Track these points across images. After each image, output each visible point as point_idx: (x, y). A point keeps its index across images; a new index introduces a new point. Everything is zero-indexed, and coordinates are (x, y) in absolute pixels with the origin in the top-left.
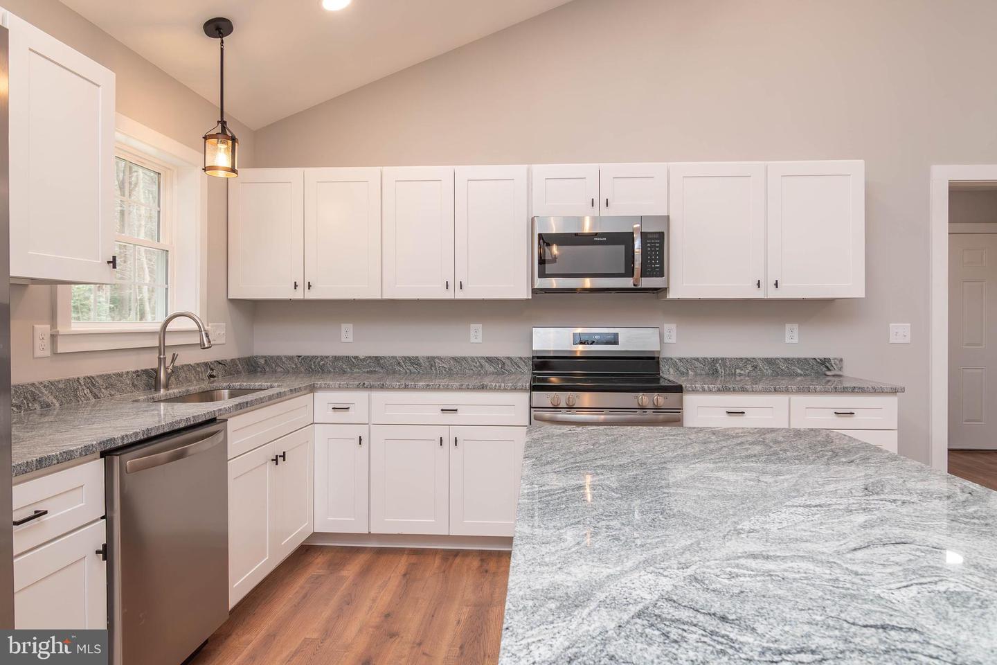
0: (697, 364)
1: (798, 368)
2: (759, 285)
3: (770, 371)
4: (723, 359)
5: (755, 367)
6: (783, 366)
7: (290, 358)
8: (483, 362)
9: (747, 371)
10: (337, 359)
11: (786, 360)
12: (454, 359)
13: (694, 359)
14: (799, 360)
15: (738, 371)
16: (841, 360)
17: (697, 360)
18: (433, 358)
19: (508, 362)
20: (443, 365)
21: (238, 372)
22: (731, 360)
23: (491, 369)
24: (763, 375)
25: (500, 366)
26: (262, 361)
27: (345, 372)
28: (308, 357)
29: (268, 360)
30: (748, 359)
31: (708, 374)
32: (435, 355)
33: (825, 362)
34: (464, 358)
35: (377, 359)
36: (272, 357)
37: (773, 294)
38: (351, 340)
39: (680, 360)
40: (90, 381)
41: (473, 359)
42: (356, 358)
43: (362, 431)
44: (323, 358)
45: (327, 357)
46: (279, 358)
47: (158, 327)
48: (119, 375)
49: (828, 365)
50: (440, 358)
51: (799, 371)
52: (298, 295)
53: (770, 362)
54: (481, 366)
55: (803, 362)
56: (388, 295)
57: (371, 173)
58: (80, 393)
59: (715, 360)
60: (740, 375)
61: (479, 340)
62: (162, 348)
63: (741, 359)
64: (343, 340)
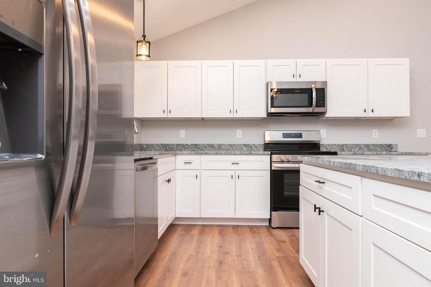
0: (335, 147)
1: (379, 148)
2: (365, 111)
3: (367, 150)
4: (346, 145)
5: (360, 148)
6: (372, 148)
7: (158, 145)
8: (242, 146)
9: (357, 150)
10: (178, 145)
11: (373, 145)
12: (230, 145)
13: (334, 145)
14: (379, 145)
15: (353, 150)
16: (397, 145)
17: (335, 145)
18: (221, 145)
19: (253, 146)
20: (225, 148)
22: (350, 145)
23: (246, 149)
24: (365, 151)
25: (250, 148)
26: (145, 146)
27: (182, 151)
28: (166, 144)
29: (148, 146)
30: (357, 145)
32: (221, 144)
33: (390, 146)
34: (234, 145)
35: (196, 145)
36: (150, 144)
37: (371, 115)
38: (184, 137)
39: (328, 145)
41: (238, 145)
42: (187, 145)
43: (197, 173)
44: (172, 145)
45: (174, 144)
46: (153, 145)
49: (391, 147)
50: (224, 145)
51: (379, 150)
52: (165, 116)
53: (367, 146)
54: (242, 148)
55: (381, 145)
57: (197, 63)
59: (343, 145)
61: (241, 137)
63: (354, 145)
64: (181, 137)
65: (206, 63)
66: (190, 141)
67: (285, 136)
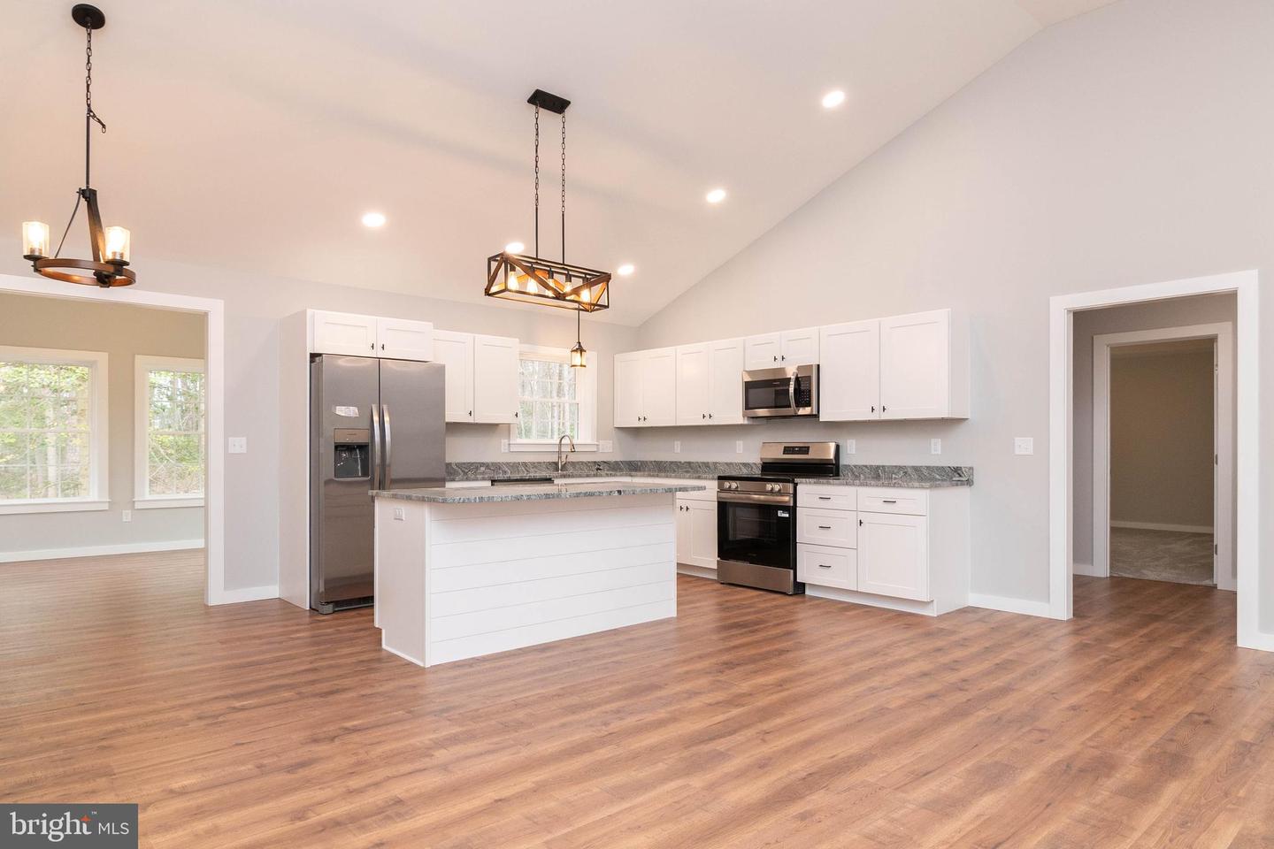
1: (937, 474)
2: (873, 409)
3: (916, 477)
4: (883, 466)
5: (906, 472)
6: (926, 472)
7: (651, 462)
8: (741, 466)
10: (672, 463)
11: (928, 467)
12: (726, 463)
14: (938, 468)
15: (894, 476)
16: (971, 468)
17: (866, 466)
18: (716, 463)
21: (621, 470)
22: (889, 467)
24: (911, 479)
25: (750, 469)
26: (639, 464)
27: (675, 471)
29: (642, 462)
30: (900, 467)
31: (873, 478)
33: (957, 470)
34: (731, 463)
35: (689, 463)
37: (884, 416)
38: (679, 451)
39: (855, 466)
40: (525, 464)
42: (680, 462)
45: (667, 462)
47: (558, 442)
48: (540, 463)
49: (959, 472)
50: (720, 463)
51: (940, 477)
53: (916, 469)
55: (941, 469)
56: (678, 424)
58: (520, 469)
59: (878, 467)
60: (895, 479)
61: (740, 451)
62: (560, 452)
63: (896, 467)
65: (680, 349)
66: (683, 458)
67: (787, 450)
